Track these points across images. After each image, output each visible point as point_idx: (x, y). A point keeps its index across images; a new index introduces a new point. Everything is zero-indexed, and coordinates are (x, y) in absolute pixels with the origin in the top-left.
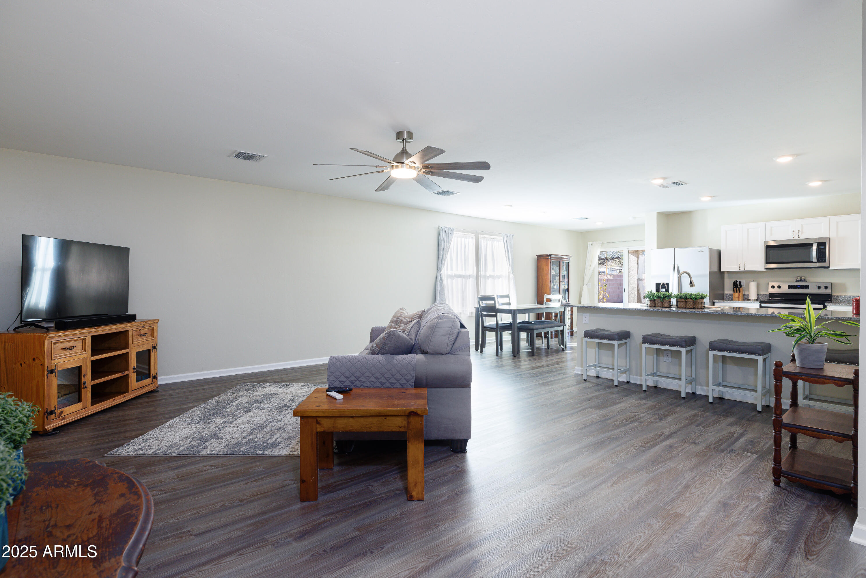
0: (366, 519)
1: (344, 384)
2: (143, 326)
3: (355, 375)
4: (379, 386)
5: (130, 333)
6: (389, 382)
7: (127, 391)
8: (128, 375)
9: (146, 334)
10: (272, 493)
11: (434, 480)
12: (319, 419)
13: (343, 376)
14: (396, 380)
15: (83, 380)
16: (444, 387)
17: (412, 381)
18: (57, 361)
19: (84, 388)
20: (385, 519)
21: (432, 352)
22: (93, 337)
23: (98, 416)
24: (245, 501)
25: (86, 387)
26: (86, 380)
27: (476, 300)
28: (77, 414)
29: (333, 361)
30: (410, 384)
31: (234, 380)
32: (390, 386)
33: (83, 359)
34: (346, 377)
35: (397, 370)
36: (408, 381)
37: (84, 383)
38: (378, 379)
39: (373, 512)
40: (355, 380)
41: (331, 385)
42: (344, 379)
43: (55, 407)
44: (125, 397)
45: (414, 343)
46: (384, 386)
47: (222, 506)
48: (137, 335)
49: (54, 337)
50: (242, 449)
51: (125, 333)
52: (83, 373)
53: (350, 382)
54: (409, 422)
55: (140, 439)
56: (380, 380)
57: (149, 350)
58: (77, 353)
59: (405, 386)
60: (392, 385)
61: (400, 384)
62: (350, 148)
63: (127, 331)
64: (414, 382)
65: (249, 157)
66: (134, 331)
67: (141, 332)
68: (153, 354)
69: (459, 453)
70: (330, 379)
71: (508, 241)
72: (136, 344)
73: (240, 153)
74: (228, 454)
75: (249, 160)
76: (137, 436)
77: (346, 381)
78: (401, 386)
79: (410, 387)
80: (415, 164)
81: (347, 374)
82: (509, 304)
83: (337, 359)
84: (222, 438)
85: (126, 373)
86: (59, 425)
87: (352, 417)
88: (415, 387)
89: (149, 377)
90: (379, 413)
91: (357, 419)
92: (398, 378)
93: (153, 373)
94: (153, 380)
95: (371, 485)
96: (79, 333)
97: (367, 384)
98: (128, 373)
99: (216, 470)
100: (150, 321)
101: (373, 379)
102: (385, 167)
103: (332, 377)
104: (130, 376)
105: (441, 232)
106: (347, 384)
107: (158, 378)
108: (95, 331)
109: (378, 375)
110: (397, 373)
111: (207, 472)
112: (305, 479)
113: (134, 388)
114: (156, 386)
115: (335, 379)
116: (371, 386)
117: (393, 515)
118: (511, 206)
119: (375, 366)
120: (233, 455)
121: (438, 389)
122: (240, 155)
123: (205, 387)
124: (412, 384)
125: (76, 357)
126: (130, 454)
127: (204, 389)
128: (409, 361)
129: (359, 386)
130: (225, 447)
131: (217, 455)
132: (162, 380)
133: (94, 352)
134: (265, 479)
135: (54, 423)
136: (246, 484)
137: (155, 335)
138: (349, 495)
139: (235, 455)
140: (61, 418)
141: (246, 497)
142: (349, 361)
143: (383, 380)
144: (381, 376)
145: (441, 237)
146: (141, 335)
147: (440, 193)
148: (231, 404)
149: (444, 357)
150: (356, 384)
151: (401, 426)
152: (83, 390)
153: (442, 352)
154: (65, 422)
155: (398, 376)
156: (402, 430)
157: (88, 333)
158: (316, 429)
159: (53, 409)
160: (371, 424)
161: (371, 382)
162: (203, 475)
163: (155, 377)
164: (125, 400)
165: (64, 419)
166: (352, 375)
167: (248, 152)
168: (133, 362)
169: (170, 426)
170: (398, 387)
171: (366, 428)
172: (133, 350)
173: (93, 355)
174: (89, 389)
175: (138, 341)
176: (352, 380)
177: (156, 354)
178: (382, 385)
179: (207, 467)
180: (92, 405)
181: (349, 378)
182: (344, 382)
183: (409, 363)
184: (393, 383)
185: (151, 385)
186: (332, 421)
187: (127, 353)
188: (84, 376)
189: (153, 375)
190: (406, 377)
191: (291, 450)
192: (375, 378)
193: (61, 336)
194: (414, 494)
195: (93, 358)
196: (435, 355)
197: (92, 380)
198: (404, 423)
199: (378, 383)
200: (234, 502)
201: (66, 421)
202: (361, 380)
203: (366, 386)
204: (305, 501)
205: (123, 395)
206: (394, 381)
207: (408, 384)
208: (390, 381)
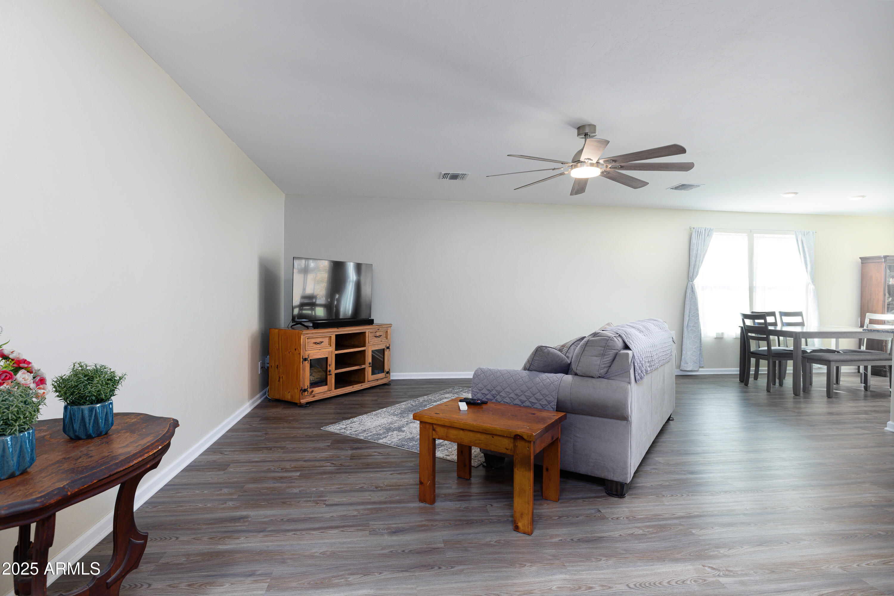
0: (460, 535)
1: (486, 397)
2: (378, 329)
3: (497, 389)
4: (518, 403)
5: (367, 334)
6: (530, 402)
7: (364, 382)
8: (365, 368)
9: (381, 336)
10: (403, 487)
11: (560, 517)
12: (435, 426)
13: (485, 389)
14: (537, 399)
15: (329, 369)
16: (596, 416)
17: (553, 403)
18: (309, 352)
19: (329, 375)
20: (477, 541)
21: (581, 374)
22: (337, 336)
23: (339, 398)
24: (379, 489)
25: (331, 375)
26: (331, 369)
27: (740, 318)
28: (324, 394)
29: (478, 372)
30: (552, 406)
31: (451, 383)
32: (530, 405)
33: (329, 352)
34: (488, 390)
35: (538, 389)
36: (549, 402)
37: (330, 371)
38: (518, 396)
39: (471, 531)
40: (496, 394)
41: (474, 396)
42: (486, 392)
43: (308, 387)
44: (362, 386)
45: (569, 362)
46: (524, 404)
47: (361, 487)
48: (373, 336)
49: (307, 334)
50: (410, 444)
51: (363, 334)
52: (329, 363)
53: (492, 395)
54: (515, 445)
55: (349, 421)
56: (520, 398)
57: (384, 349)
58: (324, 347)
59: (546, 408)
60: (532, 405)
61: (540, 404)
62: (508, 155)
63: (365, 333)
64: (556, 404)
65: (454, 177)
66: (370, 333)
67: (376, 334)
68: (386, 353)
69: (613, 497)
70: (473, 390)
71: (804, 240)
72: (372, 344)
73: (445, 174)
74: (397, 446)
75: (456, 179)
76: (349, 418)
77: (488, 394)
78: (541, 408)
79: (552, 410)
80: (592, 160)
81: (489, 387)
82: (802, 324)
83: (483, 371)
84: (404, 431)
85: (363, 366)
86: (310, 401)
87: (463, 430)
88: (556, 411)
89: (383, 372)
90: (486, 430)
91: (467, 433)
92: (538, 398)
93: (386, 369)
94: (387, 375)
95: (491, 505)
96: (326, 332)
97: (506, 400)
98: (365, 367)
99: (381, 457)
100: (384, 325)
101: (512, 395)
102: (562, 169)
103: (476, 388)
104: (367, 369)
105: (694, 234)
106: (489, 398)
107: (391, 374)
108: (338, 331)
109: (518, 391)
110: (538, 392)
111: (373, 457)
112: (422, 481)
113: (370, 380)
114: (389, 380)
115: (478, 391)
116: (511, 403)
117: (488, 539)
118: (796, 193)
119: (517, 382)
120: (400, 448)
121: (590, 418)
122: (445, 176)
123: (424, 386)
124: (554, 406)
125: (324, 350)
126: (336, 431)
127: (423, 388)
128: (552, 381)
129: (499, 401)
130: (399, 440)
131: (389, 445)
132: (395, 376)
133: (338, 347)
134: (409, 474)
135: (307, 398)
136: (391, 474)
137: (388, 337)
138: (464, 508)
139: (402, 448)
140: (312, 396)
141: (382, 485)
142: (493, 374)
143: (523, 398)
144: (522, 393)
145: (694, 241)
146: (376, 336)
147: (677, 188)
148: (432, 404)
149: (594, 380)
150: (497, 398)
151: (507, 448)
152: (328, 376)
153: (592, 374)
154: (314, 399)
155: (539, 396)
156: (508, 452)
157: (334, 332)
158: (433, 435)
159: (306, 388)
160: (480, 440)
161: (511, 398)
162: (368, 459)
163: (388, 373)
164: (362, 389)
165: (314, 396)
166: (493, 388)
167: (452, 172)
168: (369, 359)
169: (375, 415)
170: (539, 408)
171: (475, 443)
172: (369, 348)
173: (336, 349)
174: (333, 376)
175: (374, 341)
176: (493, 394)
177: (389, 353)
178: (522, 403)
179: (376, 453)
180: (335, 389)
181: (491, 391)
182: (486, 395)
183: (552, 383)
184: (533, 403)
185: (384, 379)
186: (445, 430)
187: (365, 351)
188: (330, 365)
189: (387, 371)
190: (547, 398)
191: (447, 454)
192: (515, 394)
193: (312, 333)
194: (520, 525)
195: (337, 352)
196: (585, 377)
197: (336, 369)
198: (511, 446)
199: (517, 400)
200: (371, 487)
201: (316, 398)
202: (503, 395)
203: (506, 402)
204: (422, 502)
205: (361, 384)
206: (534, 401)
207: (549, 406)
208: (530, 400)
